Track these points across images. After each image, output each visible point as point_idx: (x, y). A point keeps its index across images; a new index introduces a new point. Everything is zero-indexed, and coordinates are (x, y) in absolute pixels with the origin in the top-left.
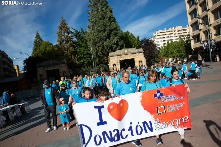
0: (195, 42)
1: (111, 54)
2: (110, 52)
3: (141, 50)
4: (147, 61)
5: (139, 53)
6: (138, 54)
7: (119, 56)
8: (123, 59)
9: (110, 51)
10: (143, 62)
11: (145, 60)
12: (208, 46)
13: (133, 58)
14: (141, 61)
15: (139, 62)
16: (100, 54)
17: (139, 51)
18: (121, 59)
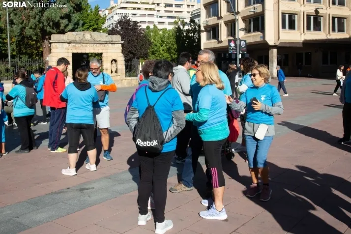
0: (208, 38)
1: (55, 37)
2: (54, 34)
3: (118, 38)
4: (126, 61)
5: (112, 43)
6: (110, 45)
7: (73, 44)
8: (79, 51)
9: (54, 31)
10: (118, 62)
11: (123, 59)
12: (234, 49)
13: (100, 51)
14: (115, 61)
15: (112, 62)
16: (29, 34)
17: (114, 40)
18: (75, 51)
